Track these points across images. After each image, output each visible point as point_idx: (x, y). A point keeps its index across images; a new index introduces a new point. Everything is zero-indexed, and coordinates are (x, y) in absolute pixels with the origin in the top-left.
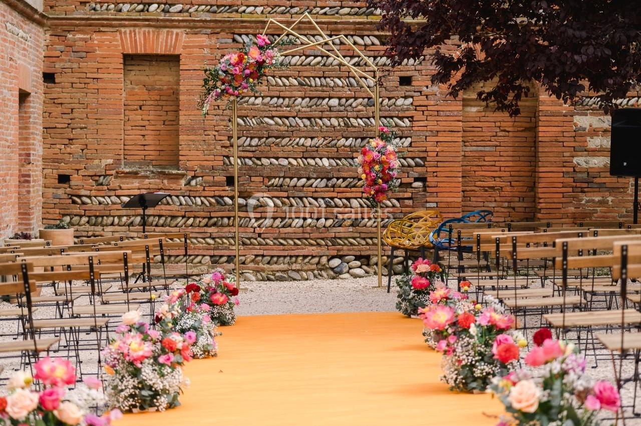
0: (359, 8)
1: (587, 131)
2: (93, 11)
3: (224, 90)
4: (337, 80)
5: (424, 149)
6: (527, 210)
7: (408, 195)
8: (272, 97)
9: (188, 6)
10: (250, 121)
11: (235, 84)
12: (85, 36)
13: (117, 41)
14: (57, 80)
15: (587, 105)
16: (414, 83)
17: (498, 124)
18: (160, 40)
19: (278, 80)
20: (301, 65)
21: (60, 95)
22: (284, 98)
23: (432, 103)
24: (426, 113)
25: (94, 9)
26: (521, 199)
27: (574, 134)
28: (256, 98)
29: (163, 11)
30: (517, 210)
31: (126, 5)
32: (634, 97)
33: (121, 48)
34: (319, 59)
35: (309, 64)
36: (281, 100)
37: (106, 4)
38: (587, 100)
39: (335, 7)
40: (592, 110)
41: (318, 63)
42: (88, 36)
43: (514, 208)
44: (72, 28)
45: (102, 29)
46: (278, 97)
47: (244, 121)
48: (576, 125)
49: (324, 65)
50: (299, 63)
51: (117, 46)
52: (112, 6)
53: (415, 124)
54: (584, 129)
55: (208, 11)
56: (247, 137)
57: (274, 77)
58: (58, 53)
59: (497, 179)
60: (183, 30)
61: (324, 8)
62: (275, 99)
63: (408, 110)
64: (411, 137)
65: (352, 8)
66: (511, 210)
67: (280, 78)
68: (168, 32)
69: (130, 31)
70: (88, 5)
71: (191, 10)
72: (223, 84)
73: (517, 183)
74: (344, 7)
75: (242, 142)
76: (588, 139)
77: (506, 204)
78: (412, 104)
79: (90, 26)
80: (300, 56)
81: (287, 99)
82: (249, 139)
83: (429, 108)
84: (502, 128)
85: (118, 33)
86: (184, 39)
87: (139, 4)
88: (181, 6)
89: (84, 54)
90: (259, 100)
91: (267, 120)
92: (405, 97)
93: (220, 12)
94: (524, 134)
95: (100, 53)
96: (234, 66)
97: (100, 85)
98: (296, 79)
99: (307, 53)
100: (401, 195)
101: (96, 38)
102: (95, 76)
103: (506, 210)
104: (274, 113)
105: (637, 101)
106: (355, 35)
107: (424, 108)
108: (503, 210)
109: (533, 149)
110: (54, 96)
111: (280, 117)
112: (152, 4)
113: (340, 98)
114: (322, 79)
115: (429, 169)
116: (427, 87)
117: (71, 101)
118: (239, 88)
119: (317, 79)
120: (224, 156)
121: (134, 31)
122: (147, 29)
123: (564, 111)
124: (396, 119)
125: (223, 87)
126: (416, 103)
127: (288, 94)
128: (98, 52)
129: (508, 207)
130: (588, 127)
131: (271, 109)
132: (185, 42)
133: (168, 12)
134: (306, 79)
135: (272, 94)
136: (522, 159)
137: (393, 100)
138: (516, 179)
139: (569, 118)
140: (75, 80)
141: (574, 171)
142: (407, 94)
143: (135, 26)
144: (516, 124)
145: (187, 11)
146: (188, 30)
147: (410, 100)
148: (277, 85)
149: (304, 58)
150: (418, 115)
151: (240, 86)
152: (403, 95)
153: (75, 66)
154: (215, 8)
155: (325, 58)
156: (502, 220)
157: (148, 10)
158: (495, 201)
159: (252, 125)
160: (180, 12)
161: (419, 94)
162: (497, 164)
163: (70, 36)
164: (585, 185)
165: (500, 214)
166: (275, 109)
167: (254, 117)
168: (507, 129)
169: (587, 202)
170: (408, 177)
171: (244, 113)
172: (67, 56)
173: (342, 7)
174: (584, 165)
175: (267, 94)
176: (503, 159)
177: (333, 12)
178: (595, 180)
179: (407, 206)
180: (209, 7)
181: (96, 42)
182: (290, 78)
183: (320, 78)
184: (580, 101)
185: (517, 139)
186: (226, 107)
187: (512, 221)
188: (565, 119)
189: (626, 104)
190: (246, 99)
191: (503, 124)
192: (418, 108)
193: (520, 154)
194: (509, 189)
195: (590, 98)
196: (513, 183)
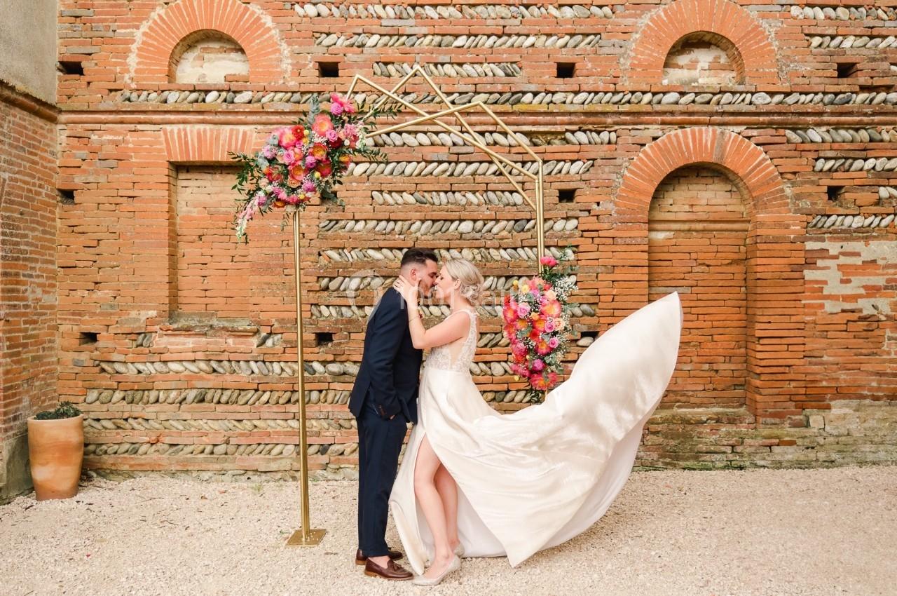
0: (501, 94)
2: (127, 102)
3: (272, 193)
4: (470, 195)
5: (595, 291)
6: (736, 374)
7: (572, 356)
8: (379, 221)
9: (261, 94)
10: (349, 255)
11: (291, 182)
12: (116, 138)
13: (161, 143)
14: (77, 199)
15: (823, 227)
16: (577, 199)
17: (694, 256)
18: (221, 142)
19: (386, 196)
20: (420, 174)
21: (81, 221)
22: (396, 221)
23: (606, 226)
24: (596, 241)
25: (129, 100)
26: (728, 359)
28: (357, 221)
29: (225, 101)
30: (723, 373)
31: (173, 93)
32: (888, 215)
33: (166, 154)
34: (445, 165)
35: (431, 174)
36: (392, 224)
37: (145, 93)
38: (824, 219)
39: (467, 93)
40: (830, 233)
41: (444, 172)
42: (121, 138)
43: (716, 371)
44: (97, 126)
45: (139, 127)
46: (388, 221)
47: (340, 254)
49: (452, 175)
50: (416, 172)
51: (160, 150)
52: (154, 95)
53: (581, 256)
55: (288, 101)
56: (345, 277)
57: (381, 192)
58: (77, 162)
59: (694, 332)
60: (253, 127)
61: (452, 94)
62: (383, 224)
63: (570, 236)
64: (576, 275)
65: (491, 93)
66: (713, 374)
67: (390, 192)
68: (232, 130)
69: (179, 130)
70: (119, 93)
71: (264, 100)
72: (270, 183)
73: (722, 338)
74: (479, 93)
75: (337, 285)
77: (706, 367)
78: (577, 228)
79: (122, 122)
80: (418, 163)
81: (400, 223)
82: (347, 279)
83: (601, 234)
84: (699, 262)
85: (161, 133)
86: (254, 141)
87: (191, 92)
88: (250, 93)
89: (114, 163)
90: (361, 225)
91: (371, 252)
92: (567, 218)
93: (305, 102)
94: (731, 269)
95: (138, 160)
96: (286, 148)
97: (137, 205)
98: (412, 194)
99: (428, 158)
101: (131, 140)
102: (130, 193)
103: (706, 374)
104: (382, 244)
105: (893, 221)
106: (495, 132)
107: (593, 234)
108: (701, 374)
109: (743, 289)
110: (73, 222)
111: (391, 249)
112: (210, 91)
113: (475, 221)
114: (450, 193)
115: (602, 320)
116: (598, 204)
117: (97, 229)
118: (299, 191)
119: (442, 194)
120: (312, 304)
121: (185, 130)
122: (202, 127)
123: (792, 236)
124: (554, 249)
125: (270, 188)
126: (582, 227)
127: (400, 215)
128: (134, 160)
129: (709, 370)
131: (377, 237)
132: (256, 144)
133: (233, 102)
134: (426, 194)
135: (380, 216)
136: (728, 303)
137: (551, 222)
138: (721, 331)
139: (798, 245)
140: (102, 199)
142: (570, 214)
143: (184, 122)
144: (719, 255)
145: (259, 101)
146: (260, 127)
147: (573, 223)
148: (385, 203)
149: (423, 164)
150: (585, 244)
151: (300, 187)
152: (565, 216)
153: (102, 179)
154: (297, 96)
155: (453, 164)
156: (702, 388)
157: (204, 101)
158: (692, 362)
159: (351, 260)
160: (250, 102)
161: (587, 213)
162: (694, 310)
163: (94, 137)
165: (698, 380)
166: (383, 237)
167: (353, 248)
168: (708, 262)
171: (339, 243)
172: (90, 164)
173: (476, 93)
175: (371, 215)
176: (701, 304)
177: (465, 100)
180: (290, 94)
181: (131, 146)
182: (404, 194)
183: (446, 192)
184: (814, 221)
185: (720, 276)
186: (315, 236)
187: (714, 389)
188: (793, 246)
189: (878, 225)
190: (342, 223)
191: (701, 256)
192: (585, 234)
193: (726, 296)
194: (710, 345)
195: (829, 216)
196: (716, 338)
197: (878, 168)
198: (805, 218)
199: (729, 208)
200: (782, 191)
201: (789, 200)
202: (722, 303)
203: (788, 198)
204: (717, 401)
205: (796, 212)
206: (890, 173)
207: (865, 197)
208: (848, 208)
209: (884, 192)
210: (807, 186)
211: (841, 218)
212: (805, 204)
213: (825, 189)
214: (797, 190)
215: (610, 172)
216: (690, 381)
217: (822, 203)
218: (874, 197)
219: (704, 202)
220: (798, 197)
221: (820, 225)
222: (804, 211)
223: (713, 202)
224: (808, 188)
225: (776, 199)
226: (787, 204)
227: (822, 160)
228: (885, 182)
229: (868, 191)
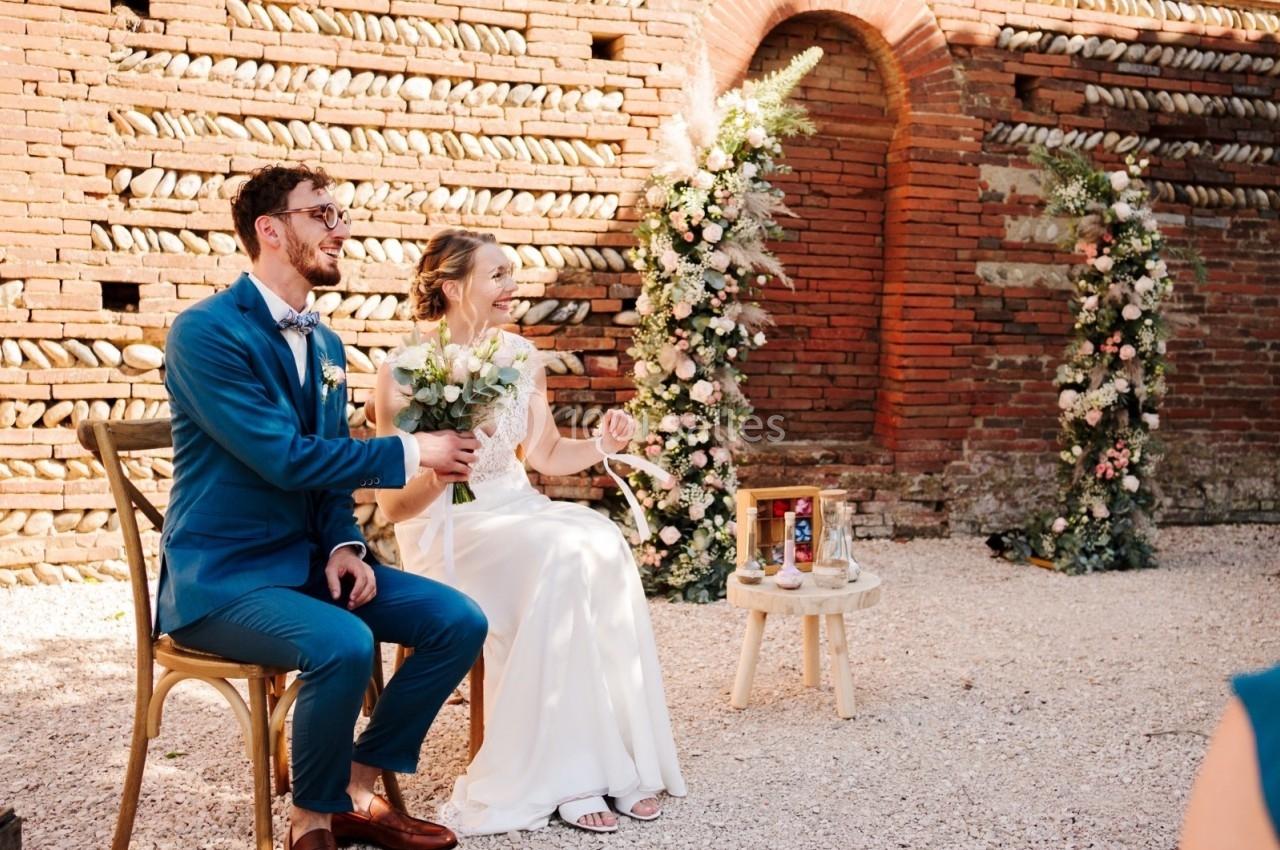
1: (1005, 201)
4: (426, 26)
6: (862, 383)
7: (605, 344)
8: (241, 60)
10: (176, 125)
15: (1005, 142)
16: (627, 54)
17: (805, 177)
19: (259, 11)
22: (276, 65)
24: (655, 134)
26: (850, 356)
27: (978, 208)
28: (194, 56)
30: (842, 381)
32: (1096, 130)
36: (268, 69)
38: (1007, 130)
40: (1016, 153)
43: (832, 378)
46: (260, 62)
47: (156, 123)
48: (984, 186)
53: (629, 160)
54: (1000, 197)
56: (166, 170)
59: (801, 309)
62: (251, 67)
63: (610, 123)
64: (617, 195)
66: (825, 382)
73: (843, 321)
75: (151, 185)
76: (1008, 219)
77: (817, 369)
78: (621, 108)
81: (285, 70)
82: (172, 176)
84: (814, 187)
90: (203, 64)
91: (225, 121)
92: (606, 90)
94: (861, 204)
98: (311, 13)
100: (591, 343)
103: (815, 383)
104: (247, 107)
105: (1102, 140)
107: (650, 122)
108: (810, 382)
109: (879, 239)
111: (265, 120)
113: (434, 78)
114: (387, 20)
116: (660, 66)
119: (372, 19)
120: (93, 222)
123: (962, 153)
124: (580, 144)
126: (630, 107)
127: (288, 54)
129: (821, 376)
130: (1008, 194)
131: (239, 92)
134: (340, 16)
135: (244, 51)
136: (856, 262)
137: (575, 94)
138: (842, 309)
139: (969, 169)
141: (977, 294)
142: (611, 81)
144: (845, 178)
147: (616, 99)
148: (256, 25)
150: (635, 139)
152: (602, 85)
156: (807, 405)
158: (795, 361)
159: (181, 136)
161: (640, 81)
162: (801, 272)
164: (997, 328)
165: (803, 393)
166: (250, 93)
167: (186, 113)
168: (827, 190)
169: (1001, 365)
170: (608, 297)
171: (156, 99)
174: (998, 282)
175: (225, 48)
176: (814, 260)
178: (1021, 317)
179: (602, 373)
182: (294, 9)
183: (379, 16)
184: (994, 132)
185: (845, 215)
186: (101, 78)
187: (828, 409)
188: (961, 170)
189: (1082, 147)
190: (162, 58)
191: (817, 177)
192: (637, 120)
193: (851, 250)
194: (824, 332)
195: (1014, 125)
196: (835, 320)
197: (1087, 54)
198: (980, 123)
199: (864, 99)
200: (951, 74)
201: (960, 92)
202: (845, 261)
203: (958, 87)
204: (828, 428)
205: (969, 112)
206: (1102, 63)
207: (1066, 98)
208: (1042, 114)
209: (1093, 93)
210: (987, 70)
211: (1032, 129)
212: (982, 100)
213: (1012, 78)
214: (974, 75)
215: (681, 10)
216: (791, 393)
217: (1007, 102)
218: (1077, 100)
219: (824, 84)
220: (973, 87)
221: (1001, 138)
222: (981, 113)
223: (839, 85)
224: (988, 75)
225: (940, 88)
226: (956, 98)
227: (1010, 30)
228: (1094, 76)
229: (1071, 89)
